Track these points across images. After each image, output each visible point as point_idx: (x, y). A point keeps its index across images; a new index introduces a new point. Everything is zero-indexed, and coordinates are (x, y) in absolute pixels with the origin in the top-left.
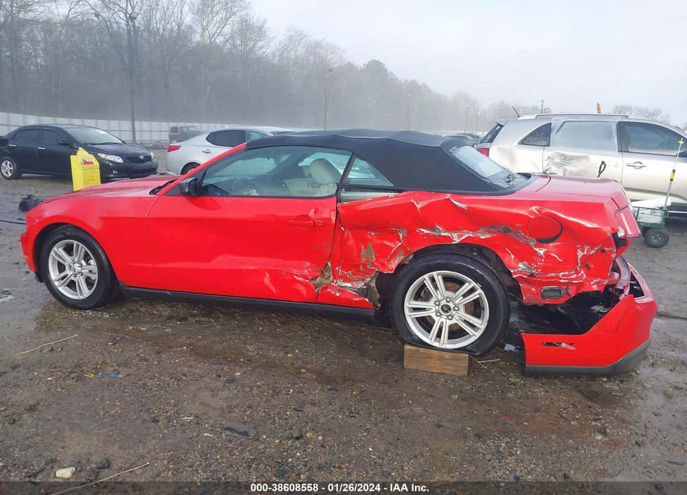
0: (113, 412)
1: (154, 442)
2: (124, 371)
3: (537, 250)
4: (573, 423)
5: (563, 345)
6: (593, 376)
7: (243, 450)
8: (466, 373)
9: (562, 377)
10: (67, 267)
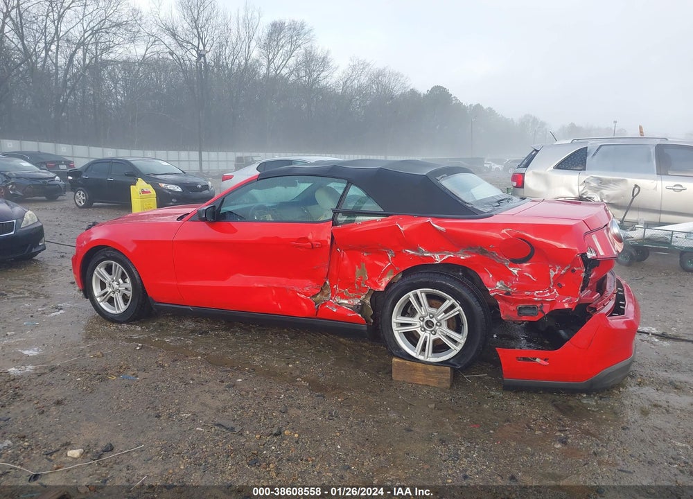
0: (125, 408)
1: (153, 433)
2: (142, 375)
3: (511, 269)
4: (537, 432)
5: (538, 360)
6: (573, 392)
7: (226, 443)
8: (448, 385)
9: (541, 392)
10: (107, 285)
